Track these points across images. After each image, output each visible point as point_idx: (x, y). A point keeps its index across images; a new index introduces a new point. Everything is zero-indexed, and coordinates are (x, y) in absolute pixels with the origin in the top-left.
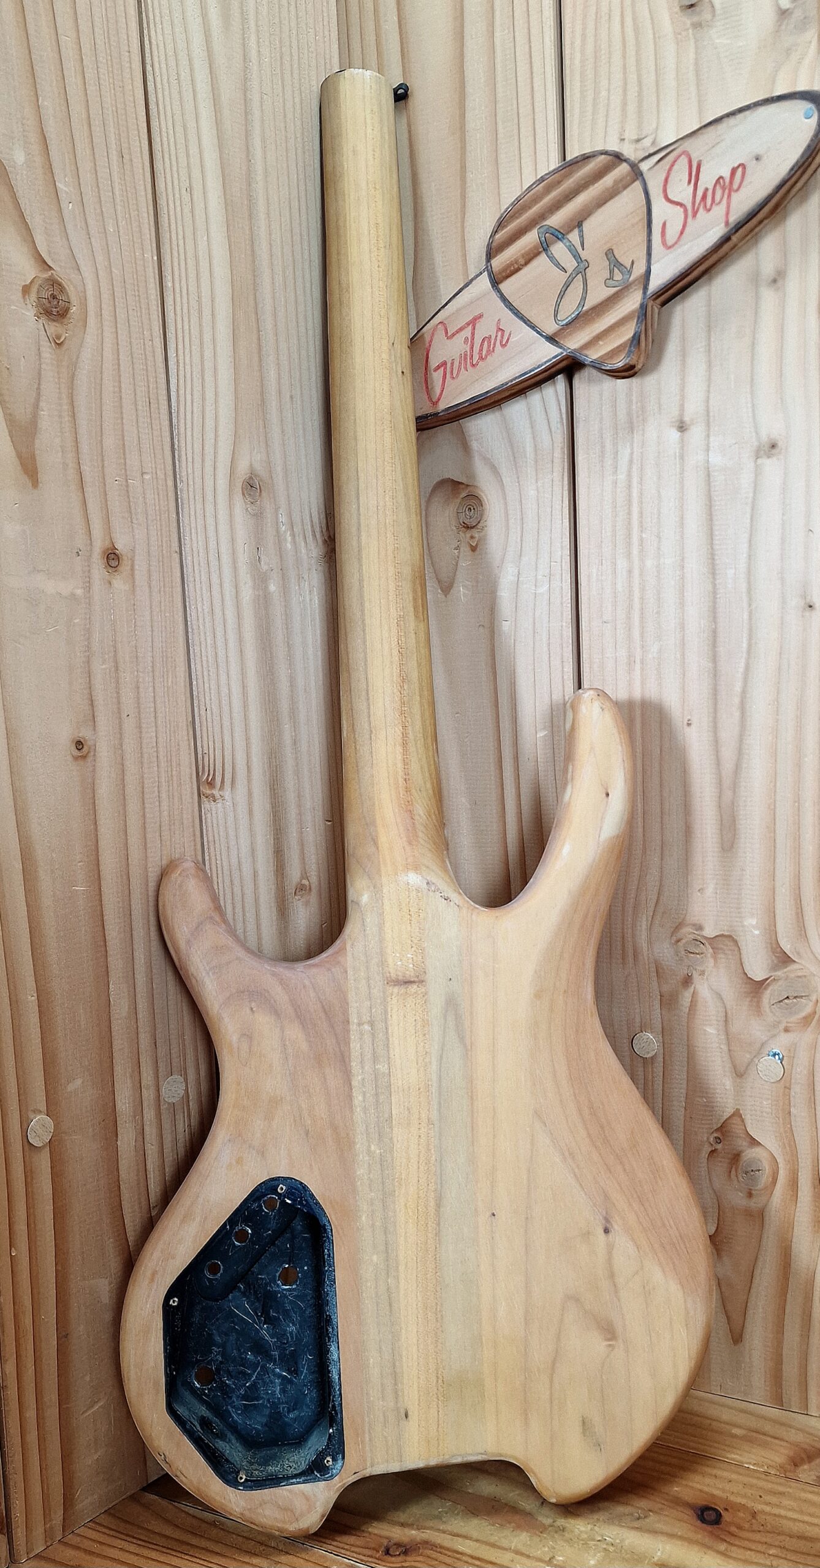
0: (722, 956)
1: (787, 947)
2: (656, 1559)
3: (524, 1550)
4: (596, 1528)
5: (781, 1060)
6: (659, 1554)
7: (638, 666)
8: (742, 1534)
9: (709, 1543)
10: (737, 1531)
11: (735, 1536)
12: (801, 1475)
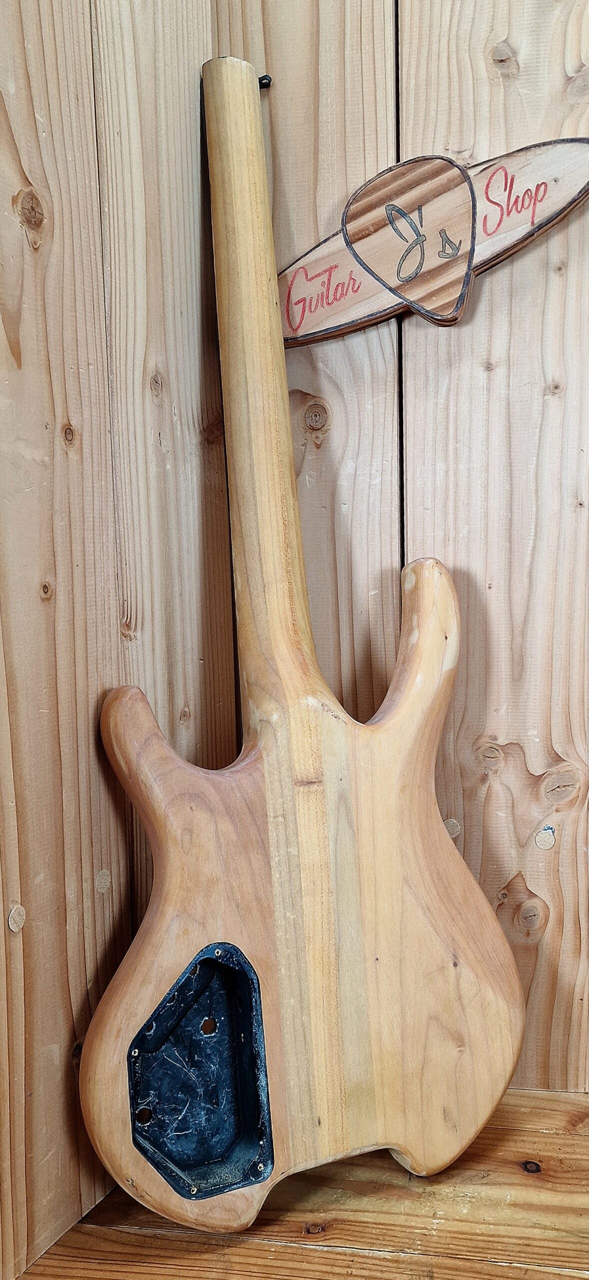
0: (510, 758)
1: (558, 749)
2: (509, 1200)
3: (410, 1212)
4: (456, 1188)
5: (553, 832)
6: (508, 1197)
7: (451, 543)
8: (558, 1175)
9: (540, 1184)
10: (555, 1174)
11: (556, 1177)
12: (580, 1131)
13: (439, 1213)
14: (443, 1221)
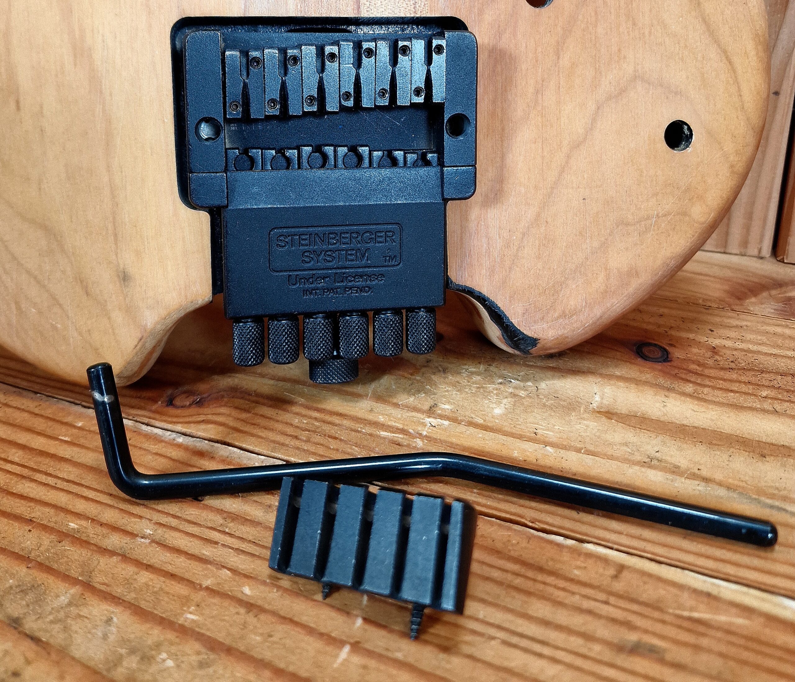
2: (595, 405)
6: (597, 398)
8: (707, 372)
9: (668, 384)
10: (701, 369)
11: (702, 375)
12: (752, 309)
13: (443, 406)
14: (446, 423)
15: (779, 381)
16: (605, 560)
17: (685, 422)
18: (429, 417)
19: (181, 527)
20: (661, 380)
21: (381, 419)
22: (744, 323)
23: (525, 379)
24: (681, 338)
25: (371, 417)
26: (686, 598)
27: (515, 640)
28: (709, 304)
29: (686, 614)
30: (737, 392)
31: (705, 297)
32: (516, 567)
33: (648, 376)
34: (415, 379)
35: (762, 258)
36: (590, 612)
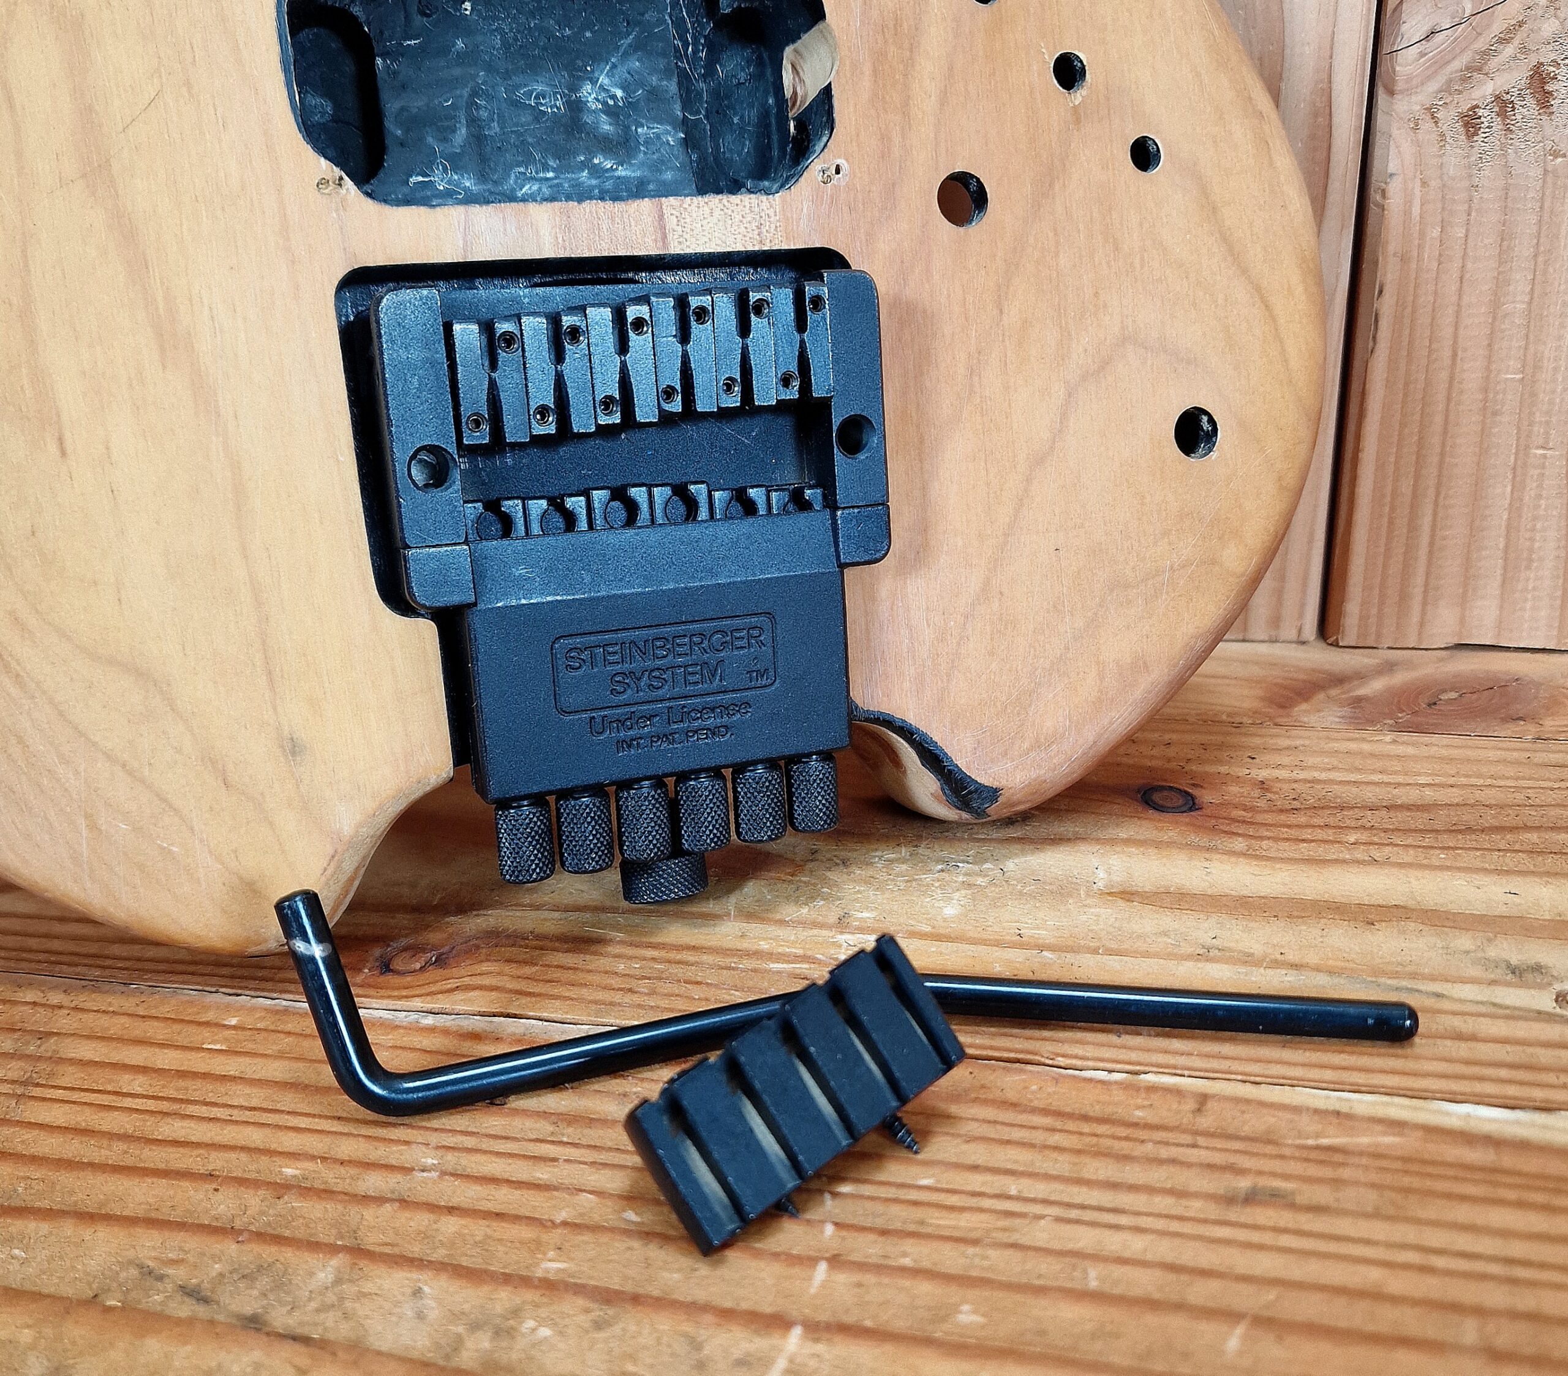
2: (1100, 884)
6: (1101, 874)
8: (1259, 818)
9: (1204, 841)
10: (1250, 815)
11: (1252, 823)
12: (1306, 719)
13: (860, 915)
15: (1370, 819)
16: (1178, 1093)
17: (1246, 893)
18: (842, 933)
19: (484, 1147)
20: (1193, 838)
21: (764, 946)
22: (1298, 742)
23: (980, 860)
24: (1206, 773)
25: (745, 945)
26: (1306, 1123)
27: (1074, 1214)
28: (1237, 719)
29: (1311, 1142)
30: (1313, 841)
31: (1229, 710)
32: (1047, 1121)
33: (1171, 833)
34: (801, 881)
35: (1304, 643)
36: (1173, 1161)
